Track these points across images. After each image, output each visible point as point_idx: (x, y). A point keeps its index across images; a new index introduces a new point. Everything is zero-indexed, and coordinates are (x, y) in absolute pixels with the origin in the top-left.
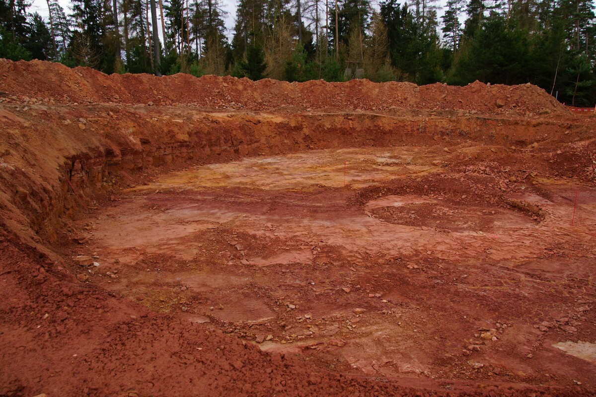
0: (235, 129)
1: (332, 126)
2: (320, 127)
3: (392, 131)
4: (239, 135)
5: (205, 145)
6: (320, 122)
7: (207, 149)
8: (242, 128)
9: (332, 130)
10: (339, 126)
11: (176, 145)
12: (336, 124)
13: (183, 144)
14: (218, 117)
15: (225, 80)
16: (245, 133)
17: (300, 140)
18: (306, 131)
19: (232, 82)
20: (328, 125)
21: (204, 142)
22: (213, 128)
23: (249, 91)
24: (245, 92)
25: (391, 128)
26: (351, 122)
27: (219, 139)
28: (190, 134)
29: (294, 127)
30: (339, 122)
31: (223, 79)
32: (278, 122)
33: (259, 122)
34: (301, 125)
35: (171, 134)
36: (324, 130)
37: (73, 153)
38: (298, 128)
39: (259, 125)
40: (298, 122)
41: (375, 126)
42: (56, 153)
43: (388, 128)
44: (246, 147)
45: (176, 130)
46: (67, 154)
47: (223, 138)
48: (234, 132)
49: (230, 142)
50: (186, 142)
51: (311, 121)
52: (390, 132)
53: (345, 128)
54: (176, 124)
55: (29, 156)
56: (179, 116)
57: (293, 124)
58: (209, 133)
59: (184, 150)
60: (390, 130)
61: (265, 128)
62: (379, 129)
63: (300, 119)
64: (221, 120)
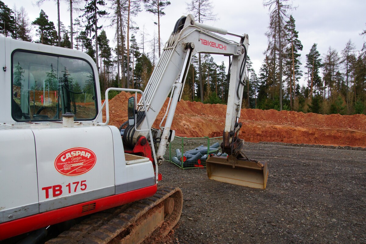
0: (283, 132)
1: (329, 134)
2: (323, 134)
3: (360, 139)
4: (285, 134)
5: (268, 136)
6: (324, 132)
7: (269, 138)
8: (286, 132)
9: (329, 136)
10: (333, 135)
11: (255, 135)
12: (332, 134)
13: (258, 135)
14: (277, 127)
15: (290, 113)
16: (288, 134)
17: (312, 139)
18: (316, 136)
19: (293, 114)
20: (327, 134)
21: (268, 135)
22: (273, 131)
23: (300, 118)
24: (298, 118)
25: (360, 138)
26: (339, 133)
27: (275, 135)
28: (262, 132)
29: (311, 133)
30: (333, 133)
31: (290, 112)
32: (303, 131)
33: (295, 130)
34: (315, 133)
35: (254, 131)
36: (325, 136)
37: (215, 131)
38: (313, 134)
39: (295, 131)
40: (313, 131)
41: (352, 136)
42: (210, 131)
43: (358, 137)
44: (287, 139)
45: (257, 130)
46: (213, 131)
47: (277, 135)
48: (282, 133)
49: (280, 136)
50: (260, 134)
51: (320, 131)
52: (359, 139)
53: (336, 136)
54: (258, 128)
55: (201, 130)
56: (261, 125)
57: (310, 132)
58: (271, 132)
59: (259, 137)
60: (359, 138)
61: (297, 133)
62: (354, 137)
63: (314, 130)
64: (278, 128)
